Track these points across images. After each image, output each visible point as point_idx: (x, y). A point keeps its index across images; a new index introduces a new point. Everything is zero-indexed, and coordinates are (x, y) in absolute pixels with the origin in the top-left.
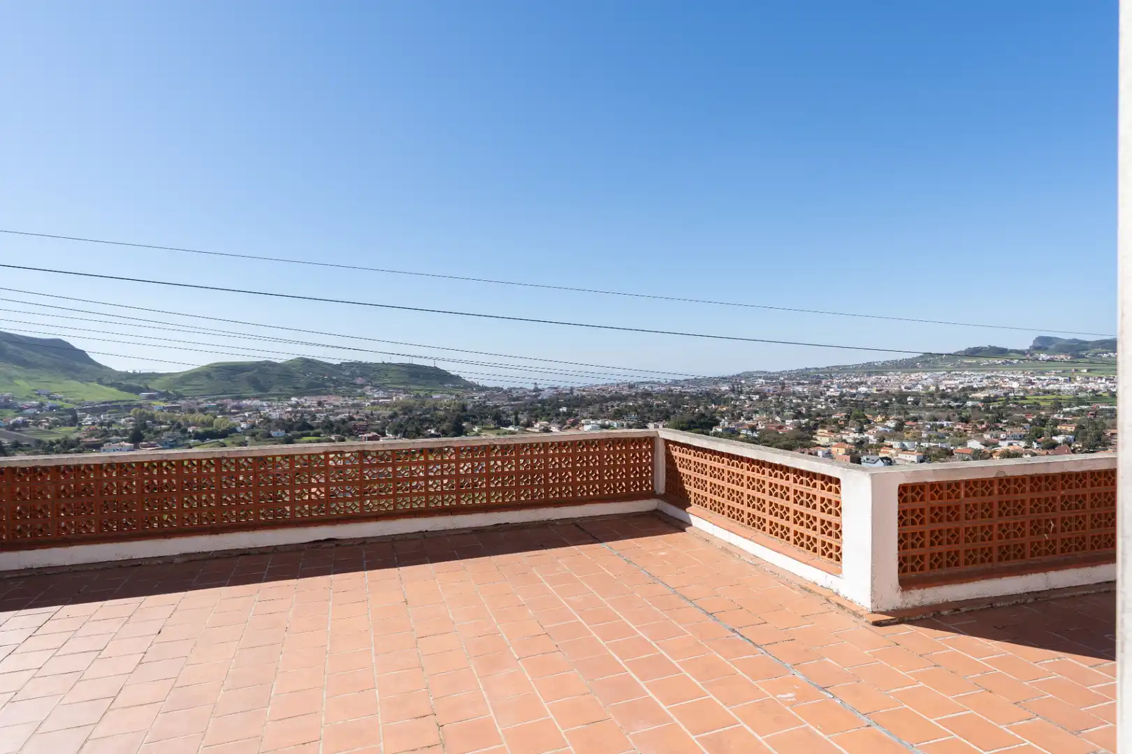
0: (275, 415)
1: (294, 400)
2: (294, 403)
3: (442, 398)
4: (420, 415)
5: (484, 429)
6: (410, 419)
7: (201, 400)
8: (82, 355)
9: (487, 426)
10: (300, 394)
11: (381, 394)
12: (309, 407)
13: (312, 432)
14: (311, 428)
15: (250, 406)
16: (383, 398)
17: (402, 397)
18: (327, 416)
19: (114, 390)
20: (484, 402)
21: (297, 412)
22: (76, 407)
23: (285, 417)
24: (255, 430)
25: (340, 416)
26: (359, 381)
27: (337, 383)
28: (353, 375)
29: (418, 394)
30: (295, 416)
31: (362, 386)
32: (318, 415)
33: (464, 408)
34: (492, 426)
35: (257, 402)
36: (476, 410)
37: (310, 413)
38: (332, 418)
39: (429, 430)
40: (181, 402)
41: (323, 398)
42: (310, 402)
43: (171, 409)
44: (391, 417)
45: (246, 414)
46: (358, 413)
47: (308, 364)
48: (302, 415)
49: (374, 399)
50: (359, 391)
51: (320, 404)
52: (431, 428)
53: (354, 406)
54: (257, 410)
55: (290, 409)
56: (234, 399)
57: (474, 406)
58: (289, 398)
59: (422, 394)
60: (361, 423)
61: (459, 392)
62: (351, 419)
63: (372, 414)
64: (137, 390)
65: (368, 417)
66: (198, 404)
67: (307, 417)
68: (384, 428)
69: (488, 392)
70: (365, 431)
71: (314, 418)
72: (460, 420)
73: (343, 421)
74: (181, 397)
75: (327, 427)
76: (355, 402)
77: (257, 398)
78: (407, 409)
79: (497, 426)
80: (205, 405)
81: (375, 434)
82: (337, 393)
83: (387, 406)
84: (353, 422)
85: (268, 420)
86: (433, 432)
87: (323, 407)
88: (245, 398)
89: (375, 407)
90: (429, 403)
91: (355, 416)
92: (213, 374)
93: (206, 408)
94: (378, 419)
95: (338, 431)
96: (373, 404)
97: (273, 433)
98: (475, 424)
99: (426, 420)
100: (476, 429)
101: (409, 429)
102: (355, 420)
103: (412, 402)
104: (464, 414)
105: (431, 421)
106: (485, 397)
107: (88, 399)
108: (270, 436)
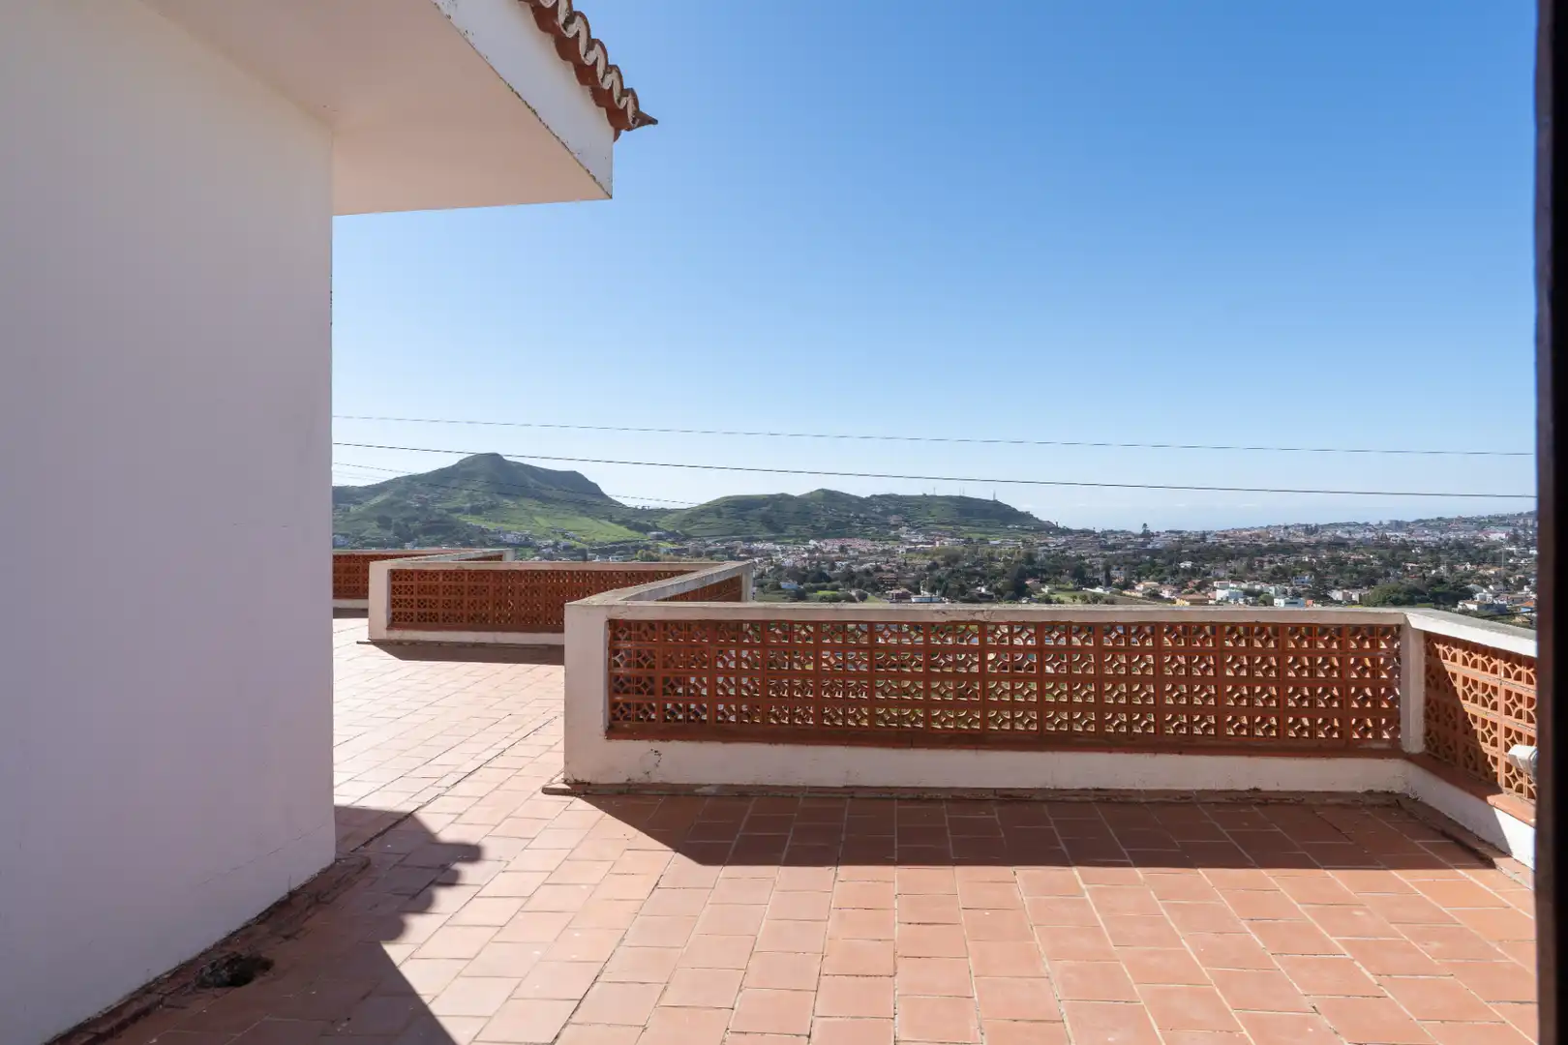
0: (788, 562)
1: (812, 542)
2: (812, 547)
3: (1003, 545)
4: (969, 567)
5: (1059, 589)
6: (953, 572)
7: (709, 542)
8: (594, 490)
9: (1061, 586)
10: (820, 535)
11: (921, 538)
12: (829, 553)
13: (829, 585)
14: (829, 580)
15: (762, 550)
16: (922, 543)
17: (948, 542)
18: (848, 566)
19: (622, 528)
20: (1063, 552)
21: (814, 559)
22: (587, 547)
23: (799, 565)
24: (765, 580)
25: (864, 566)
26: (893, 520)
27: (865, 522)
28: (886, 513)
29: (969, 539)
30: (811, 564)
31: (896, 527)
32: (838, 564)
33: (1030, 558)
34: (1071, 586)
35: (769, 546)
36: (1050, 562)
37: (827, 561)
38: (855, 568)
39: (979, 588)
40: (690, 544)
41: (848, 542)
42: (831, 546)
43: (678, 552)
44: (930, 568)
45: (756, 560)
46: (888, 562)
47: (830, 497)
48: (819, 563)
49: (911, 543)
50: (893, 532)
51: (843, 549)
52: (982, 586)
53: (884, 552)
54: (768, 554)
55: (806, 555)
56: (745, 541)
57: (1048, 558)
58: (806, 541)
59: (975, 537)
60: (890, 575)
61: (1029, 537)
62: (878, 569)
63: (905, 564)
64: (645, 529)
65: (899, 568)
66: (707, 546)
67: (825, 566)
68: (918, 583)
69: (1070, 538)
70: (893, 585)
71: (833, 567)
72: (1023, 575)
73: (867, 572)
74: (688, 537)
75: (847, 580)
76: (887, 547)
77: (769, 540)
78: (952, 559)
79: (1077, 586)
80: (713, 548)
81: (905, 590)
82: (865, 536)
83: (925, 553)
84: (880, 574)
85: (779, 568)
86: (983, 590)
87: (846, 553)
88: (757, 540)
89: (910, 555)
90: (983, 551)
91: (883, 566)
92: (723, 510)
93: (715, 552)
94: (913, 571)
95: (860, 585)
96: (908, 550)
97: (783, 584)
98: (1044, 582)
99: (976, 574)
100: (1046, 590)
101: (951, 586)
102: (882, 571)
103: (959, 548)
104: (1029, 567)
105: (983, 576)
106: (1065, 544)
107: (599, 539)
108: (779, 588)
